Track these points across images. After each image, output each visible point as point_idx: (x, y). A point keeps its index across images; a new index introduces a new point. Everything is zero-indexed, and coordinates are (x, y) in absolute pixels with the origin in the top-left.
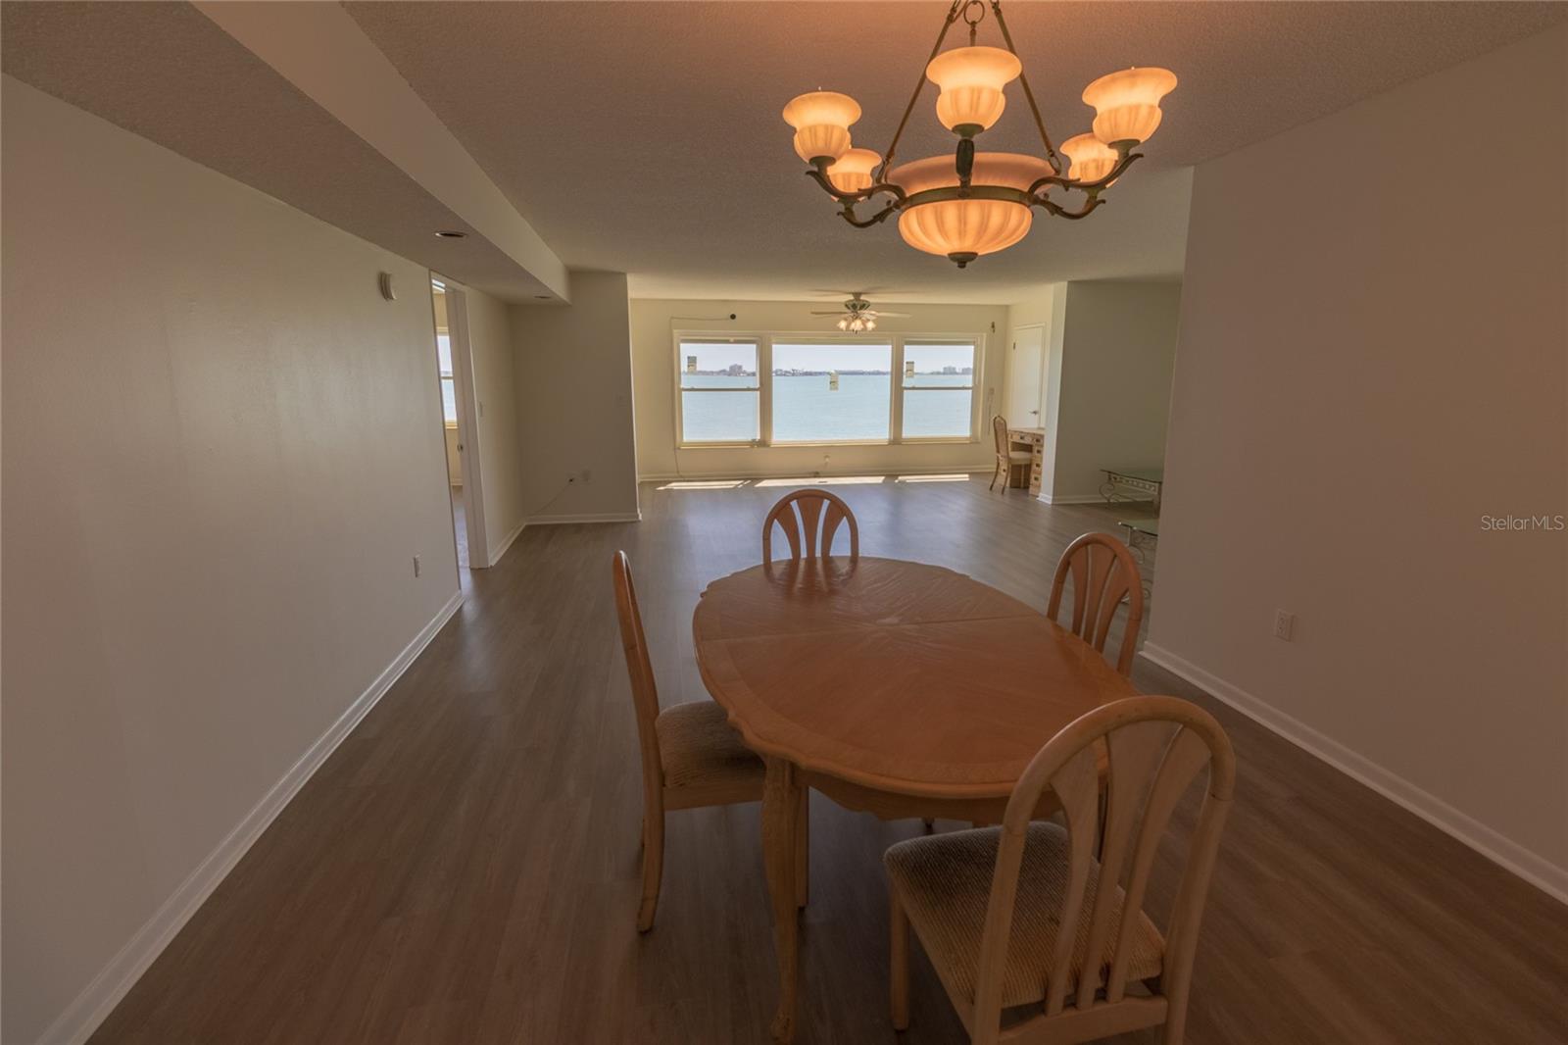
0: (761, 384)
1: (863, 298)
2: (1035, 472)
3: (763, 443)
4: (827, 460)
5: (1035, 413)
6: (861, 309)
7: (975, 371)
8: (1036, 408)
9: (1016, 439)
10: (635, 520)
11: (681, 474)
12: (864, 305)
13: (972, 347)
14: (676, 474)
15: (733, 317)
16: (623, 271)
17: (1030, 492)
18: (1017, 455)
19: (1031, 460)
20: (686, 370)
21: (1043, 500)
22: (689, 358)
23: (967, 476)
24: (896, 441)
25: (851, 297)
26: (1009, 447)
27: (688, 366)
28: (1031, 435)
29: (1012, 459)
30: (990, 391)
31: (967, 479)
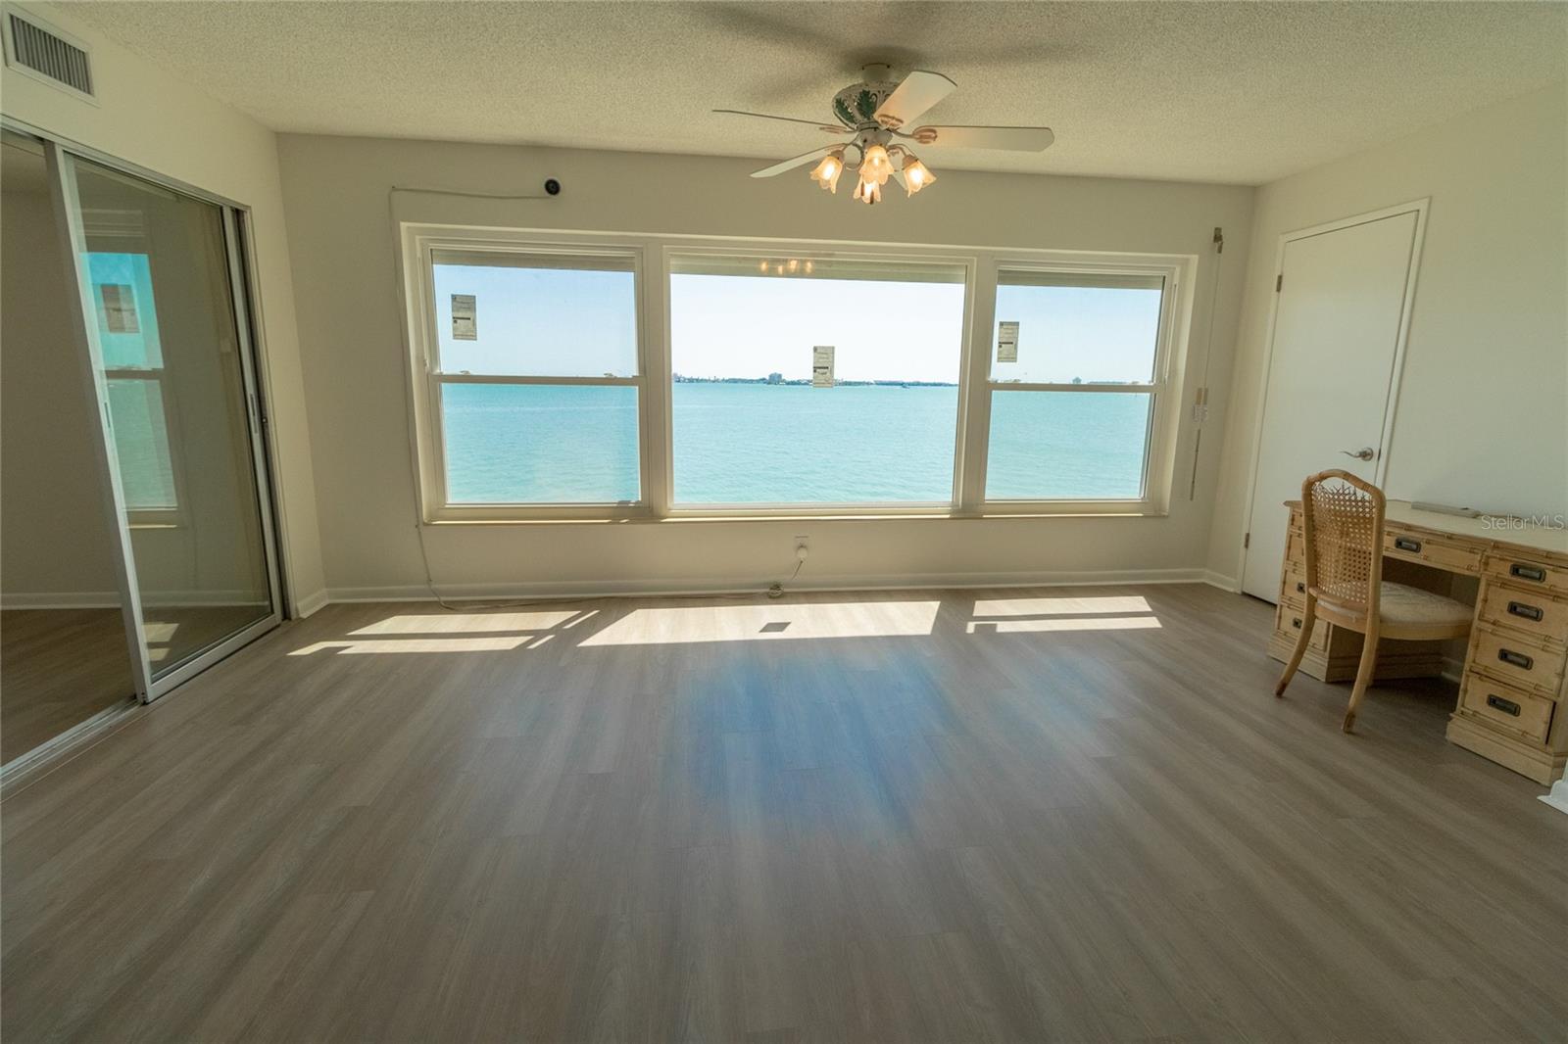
0: (641, 368)
3: (646, 513)
4: (803, 554)
5: (1366, 455)
17: (1451, 737)
22: (454, 298)
24: (969, 510)
26: (1374, 568)
27: (455, 319)
28: (1472, 544)
29: (1381, 620)
30: (1199, 398)
31: (1153, 623)
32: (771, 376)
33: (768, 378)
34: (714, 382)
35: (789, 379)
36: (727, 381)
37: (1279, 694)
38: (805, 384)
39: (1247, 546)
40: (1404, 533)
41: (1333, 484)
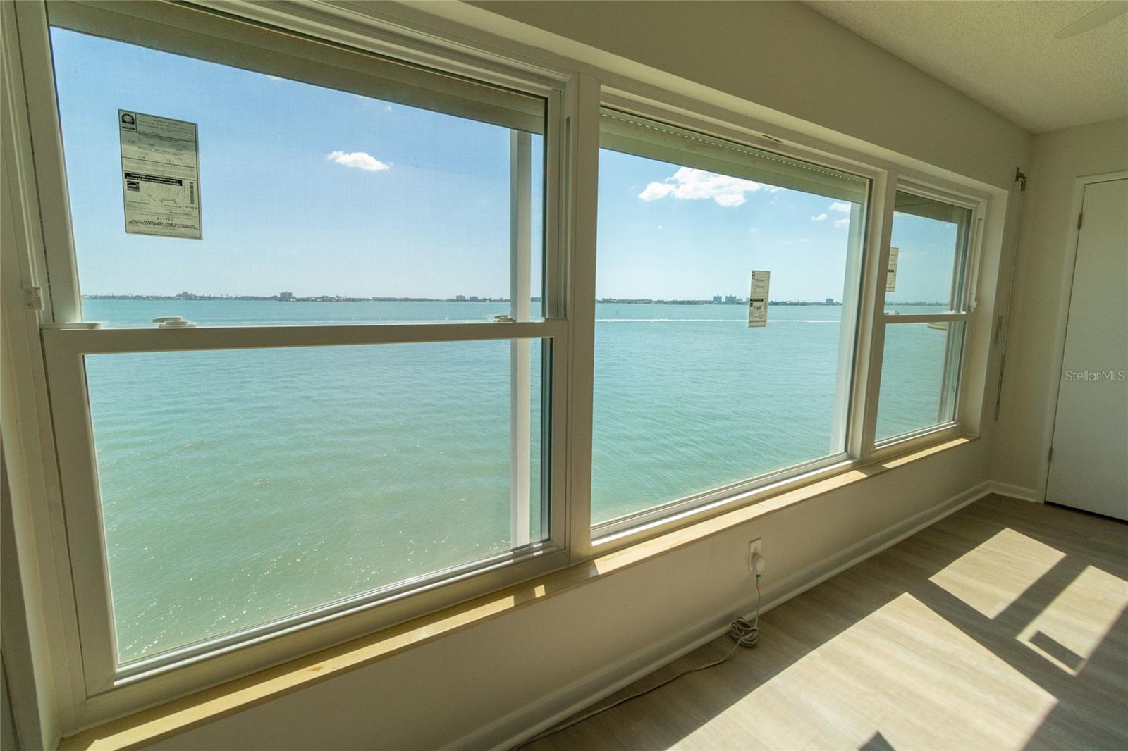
32: (281, 294)
33: (279, 296)
34: (226, 299)
35: (298, 296)
36: (239, 299)
38: (313, 300)
39: (1050, 459)
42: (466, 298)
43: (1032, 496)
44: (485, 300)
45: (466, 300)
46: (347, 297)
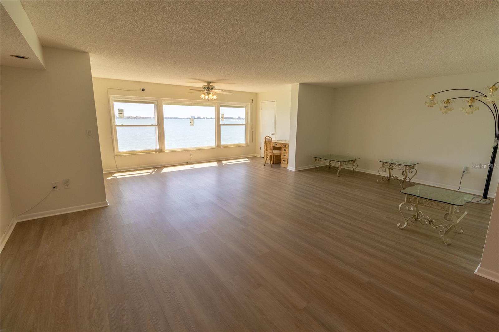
0: (158, 123)
1: (211, 84)
2: (283, 158)
3: (161, 151)
4: (191, 156)
5: (273, 134)
6: (211, 89)
7: (246, 119)
8: (273, 132)
9: (273, 145)
10: (106, 205)
11: (119, 168)
12: (213, 88)
13: (244, 109)
14: (116, 169)
15: (143, 90)
16: (86, 51)
17: (281, 166)
18: (276, 152)
19: (281, 153)
20: (118, 116)
21: (288, 169)
22: (119, 109)
23: (247, 159)
24: (219, 147)
25: (206, 84)
26: (272, 148)
27: (119, 114)
28: (281, 143)
29: (273, 153)
30: (252, 126)
31: (249, 161)
37: (265, 165)
39: (260, 149)
40: (275, 143)
41: (267, 138)
42: (196, 117)
43: (259, 156)
44: (204, 118)
45: (195, 118)
46: (141, 117)
